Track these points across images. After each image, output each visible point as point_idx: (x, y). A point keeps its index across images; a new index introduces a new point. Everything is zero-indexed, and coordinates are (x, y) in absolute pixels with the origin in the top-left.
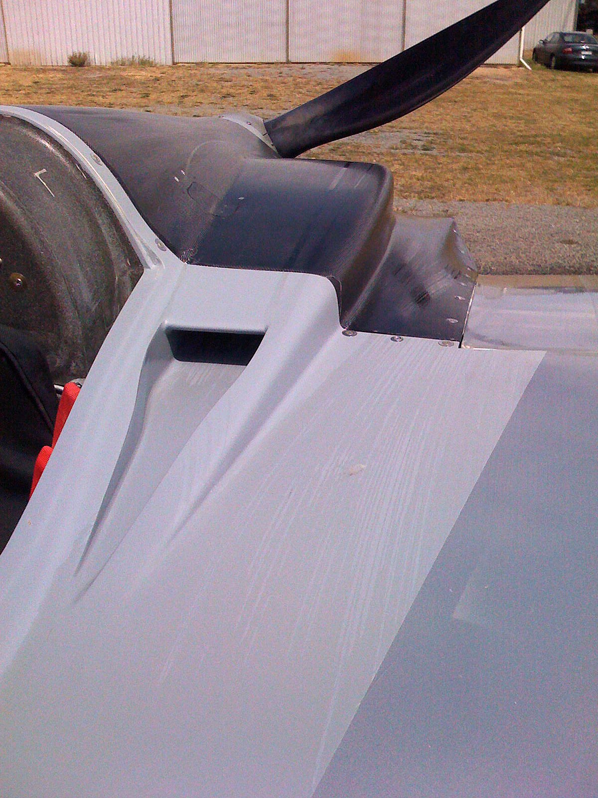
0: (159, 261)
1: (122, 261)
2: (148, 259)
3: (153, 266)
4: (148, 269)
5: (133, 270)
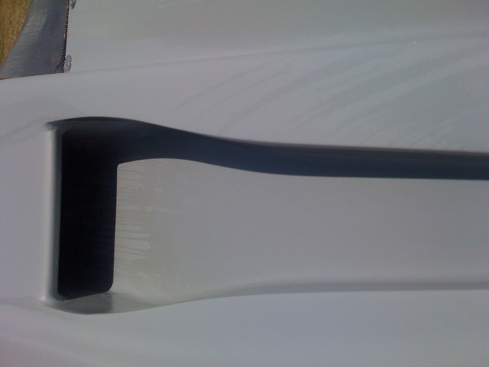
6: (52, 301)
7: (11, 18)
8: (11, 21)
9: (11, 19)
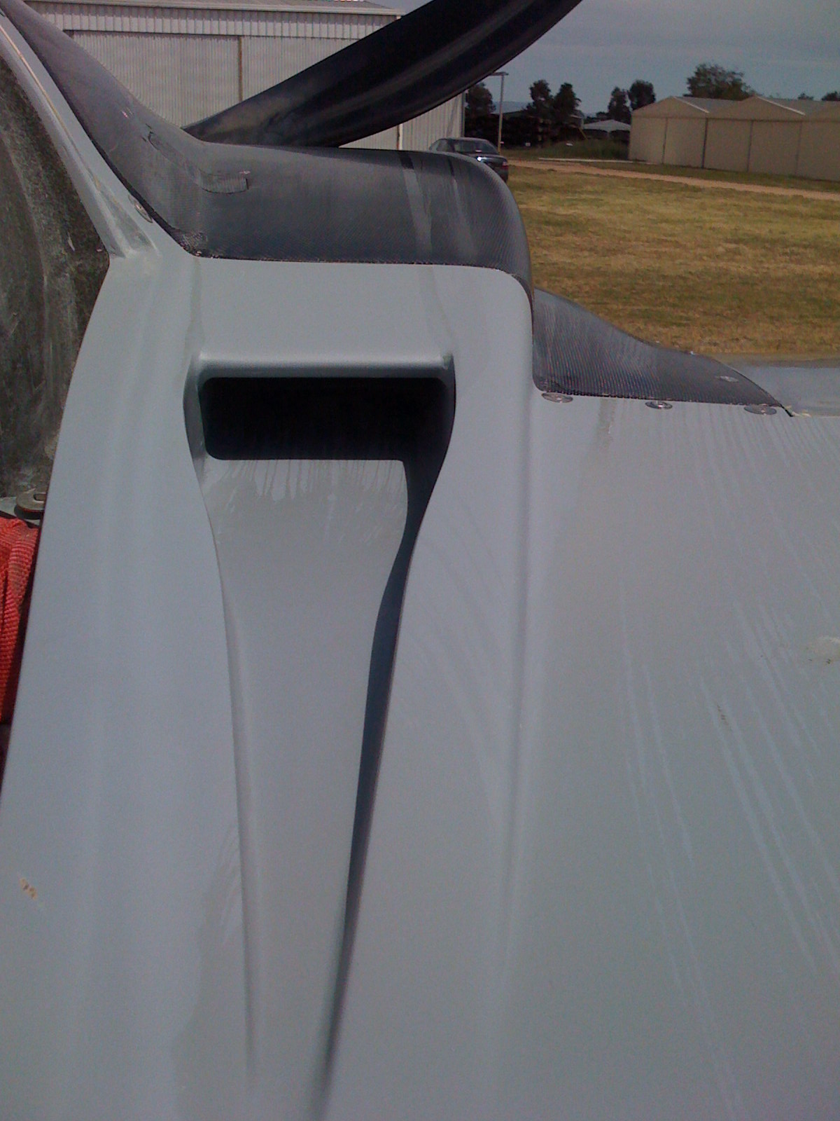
0: (144, 240)
1: (55, 239)
2: (119, 237)
3: (130, 252)
4: (119, 259)
5: (81, 262)
6: (199, 368)
7: (745, 340)
8: (738, 340)
9: (742, 341)
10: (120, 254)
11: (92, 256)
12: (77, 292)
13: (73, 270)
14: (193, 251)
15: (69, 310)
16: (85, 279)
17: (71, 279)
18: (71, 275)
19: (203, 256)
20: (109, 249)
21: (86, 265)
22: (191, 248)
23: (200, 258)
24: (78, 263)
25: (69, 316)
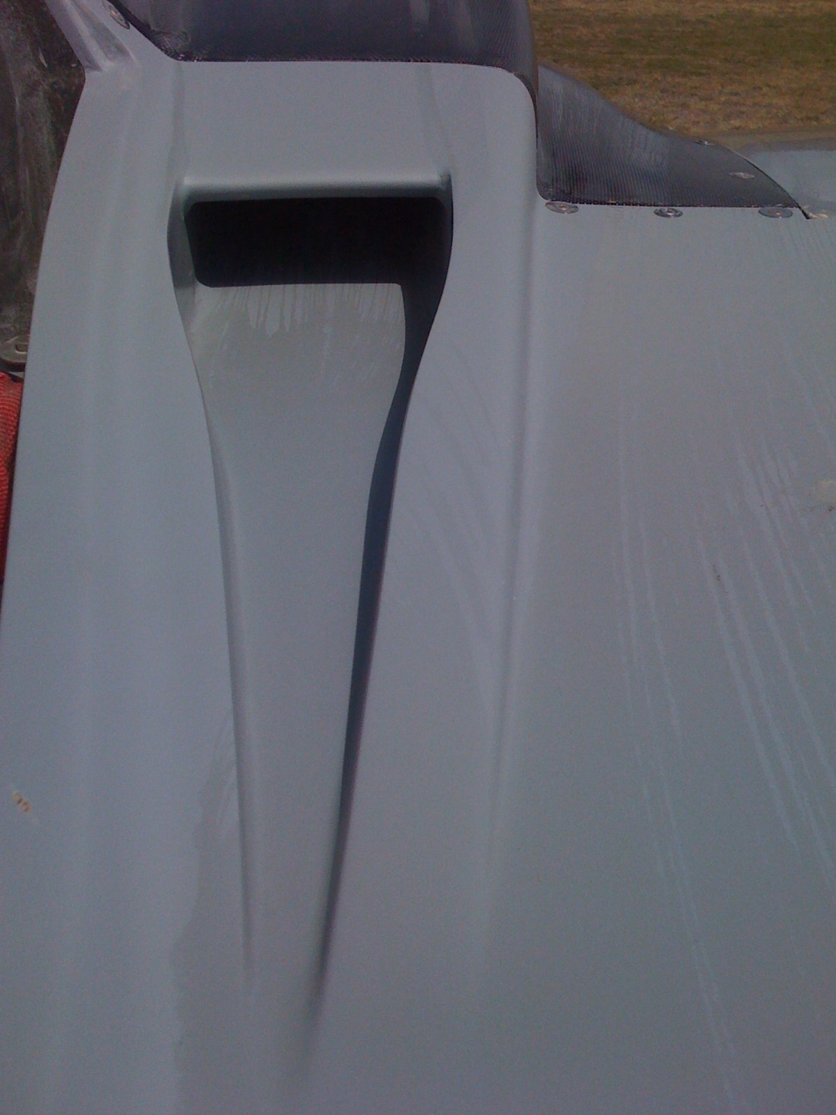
0: (121, 50)
1: (25, 57)
2: (94, 48)
3: (107, 64)
4: (95, 74)
5: (55, 78)
7: (768, 88)
8: (760, 89)
9: (765, 89)
10: (95, 67)
11: (67, 72)
12: (52, 111)
13: (47, 87)
14: (174, 55)
15: (45, 132)
16: (59, 97)
17: (45, 98)
18: (44, 93)
19: (186, 60)
20: (85, 63)
21: (61, 82)
22: (173, 51)
23: (182, 62)
24: (51, 80)
25: (45, 138)
